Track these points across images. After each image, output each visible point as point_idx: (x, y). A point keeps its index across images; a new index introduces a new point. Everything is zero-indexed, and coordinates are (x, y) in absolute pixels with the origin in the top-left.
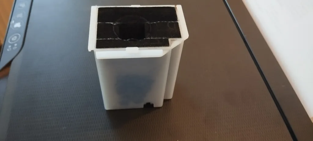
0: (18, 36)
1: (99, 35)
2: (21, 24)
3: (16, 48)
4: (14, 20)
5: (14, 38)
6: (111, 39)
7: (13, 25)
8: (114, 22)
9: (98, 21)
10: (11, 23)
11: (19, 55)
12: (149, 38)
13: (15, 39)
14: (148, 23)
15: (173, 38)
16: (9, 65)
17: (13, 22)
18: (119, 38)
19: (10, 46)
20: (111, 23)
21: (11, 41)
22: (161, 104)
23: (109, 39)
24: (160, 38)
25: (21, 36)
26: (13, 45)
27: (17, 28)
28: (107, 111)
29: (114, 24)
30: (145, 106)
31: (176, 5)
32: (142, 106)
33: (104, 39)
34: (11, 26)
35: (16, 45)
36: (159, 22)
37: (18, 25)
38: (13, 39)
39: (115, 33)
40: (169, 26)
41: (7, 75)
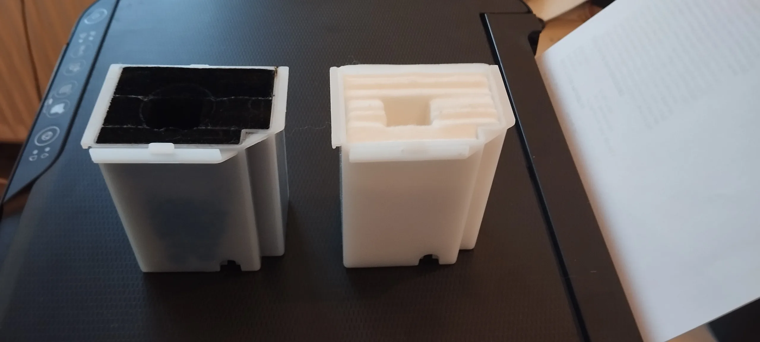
0: (54, 131)
1: (107, 120)
2: (65, 108)
3: (47, 155)
4: (53, 97)
5: (47, 136)
6: (129, 126)
7: (50, 107)
8: (145, 95)
9: (115, 93)
10: (46, 104)
11: (49, 172)
12: (204, 128)
13: (48, 138)
14: (212, 99)
15: (251, 128)
16: (27, 189)
17: (50, 101)
18: (145, 126)
19: (35, 152)
20: (139, 97)
21: (40, 141)
22: (256, 265)
23: (125, 126)
24: (225, 128)
25: (60, 132)
26: (41, 150)
27: (56, 114)
28: (145, 273)
29: (145, 98)
30: (222, 267)
31: (277, 67)
32: (218, 269)
33: (116, 126)
34: (44, 111)
35: (47, 149)
36: (233, 97)
37: (58, 109)
38: (44, 138)
39: (141, 116)
40: (250, 106)
41: (19, 211)
